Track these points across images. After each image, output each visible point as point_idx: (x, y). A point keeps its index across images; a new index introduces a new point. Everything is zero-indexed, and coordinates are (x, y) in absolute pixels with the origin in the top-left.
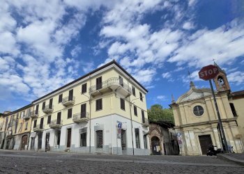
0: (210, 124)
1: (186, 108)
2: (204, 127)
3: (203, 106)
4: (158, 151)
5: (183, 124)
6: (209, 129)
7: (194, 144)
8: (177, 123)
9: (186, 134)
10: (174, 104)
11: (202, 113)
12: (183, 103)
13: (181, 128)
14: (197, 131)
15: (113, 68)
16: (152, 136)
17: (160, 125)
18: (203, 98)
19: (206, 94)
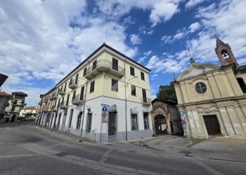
0: (215, 102)
1: (187, 85)
2: (208, 106)
3: (205, 82)
4: (163, 129)
5: (186, 102)
6: (214, 109)
7: (198, 126)
8: (180, 102)
9: (189, 113)
10: (175, 82)
11: (205, 90)
12: (184, 80)
13: (184, 106)
14: (201, 110)
15: (105, 51)
16: (156, 114)
17: (165, 103)
18: (204, 74)
19: (207, 70)
